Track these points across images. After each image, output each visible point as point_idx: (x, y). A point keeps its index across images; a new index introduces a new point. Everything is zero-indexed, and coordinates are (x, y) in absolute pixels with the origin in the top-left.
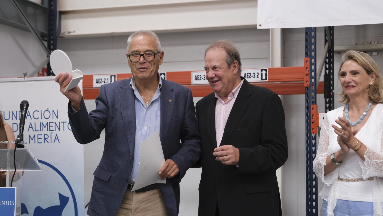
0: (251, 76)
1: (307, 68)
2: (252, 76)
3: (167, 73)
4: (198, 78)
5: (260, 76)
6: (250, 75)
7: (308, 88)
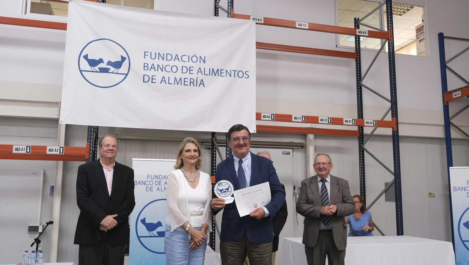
0: (53, 151)
1: (88, 148)
4: (18, 149)
5: (59, 151)
7: (88, 159)
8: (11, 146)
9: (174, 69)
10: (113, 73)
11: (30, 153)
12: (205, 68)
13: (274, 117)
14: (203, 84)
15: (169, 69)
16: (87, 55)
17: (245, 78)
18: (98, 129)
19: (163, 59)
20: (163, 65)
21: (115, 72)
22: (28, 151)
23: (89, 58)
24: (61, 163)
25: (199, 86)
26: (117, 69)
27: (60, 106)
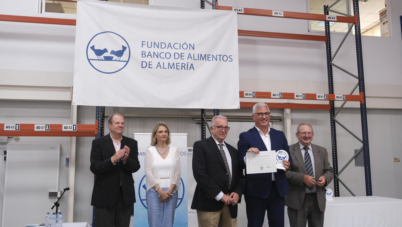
0: (68, 128)
1: (97, 125)
3: (20, 124)
4: (38, 128)
5: (72, 128)
7: (97, 134)
8: (33, 125)
9: (168, 56)
10: (116, 60)
11: (49, 130)
12: (194, 54)
13: (255, 94)
14: (193, 68)
15: (163, 55)
16: (94, 46)
17: (229, 61)
18: (104, 109)
19: (158, 48)
20: (158, 53)
21: (118, 60)
22: (47, 129)
23: (96, 48)
24: (74, 138)
25: (190, 70)
26: (119, 57)
27: (73, 90)
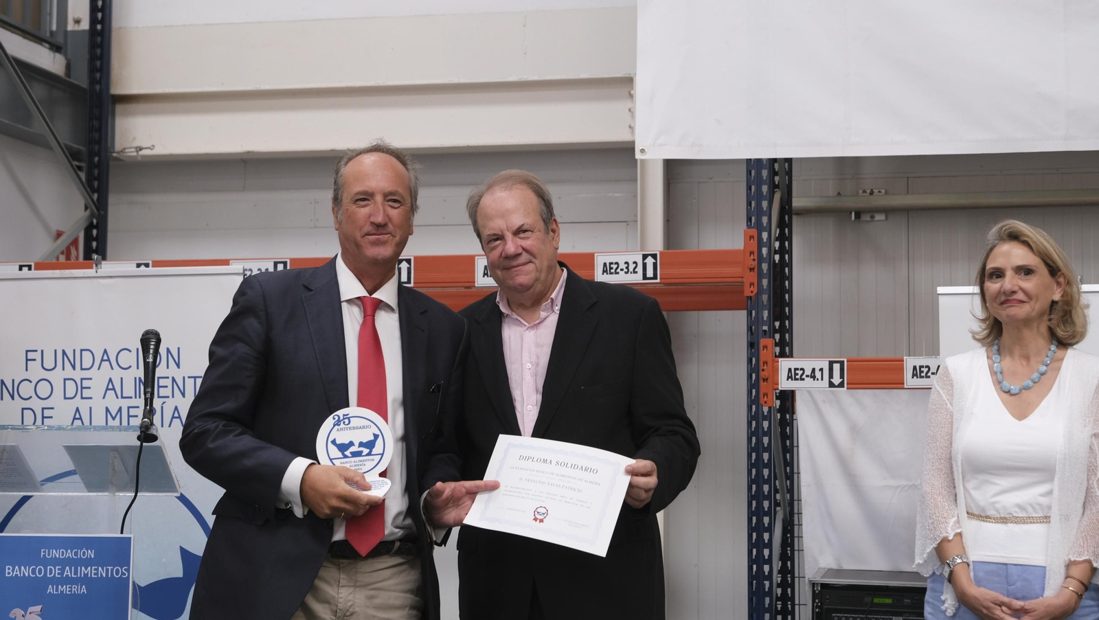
0: (618, 270)
1: (752, 253)
2: (622, 270)
3: (416, 258)
5: (640, 269)
6: (616, 266)
7: (753, 299)
27: (632, 88)
